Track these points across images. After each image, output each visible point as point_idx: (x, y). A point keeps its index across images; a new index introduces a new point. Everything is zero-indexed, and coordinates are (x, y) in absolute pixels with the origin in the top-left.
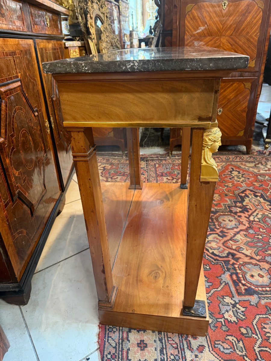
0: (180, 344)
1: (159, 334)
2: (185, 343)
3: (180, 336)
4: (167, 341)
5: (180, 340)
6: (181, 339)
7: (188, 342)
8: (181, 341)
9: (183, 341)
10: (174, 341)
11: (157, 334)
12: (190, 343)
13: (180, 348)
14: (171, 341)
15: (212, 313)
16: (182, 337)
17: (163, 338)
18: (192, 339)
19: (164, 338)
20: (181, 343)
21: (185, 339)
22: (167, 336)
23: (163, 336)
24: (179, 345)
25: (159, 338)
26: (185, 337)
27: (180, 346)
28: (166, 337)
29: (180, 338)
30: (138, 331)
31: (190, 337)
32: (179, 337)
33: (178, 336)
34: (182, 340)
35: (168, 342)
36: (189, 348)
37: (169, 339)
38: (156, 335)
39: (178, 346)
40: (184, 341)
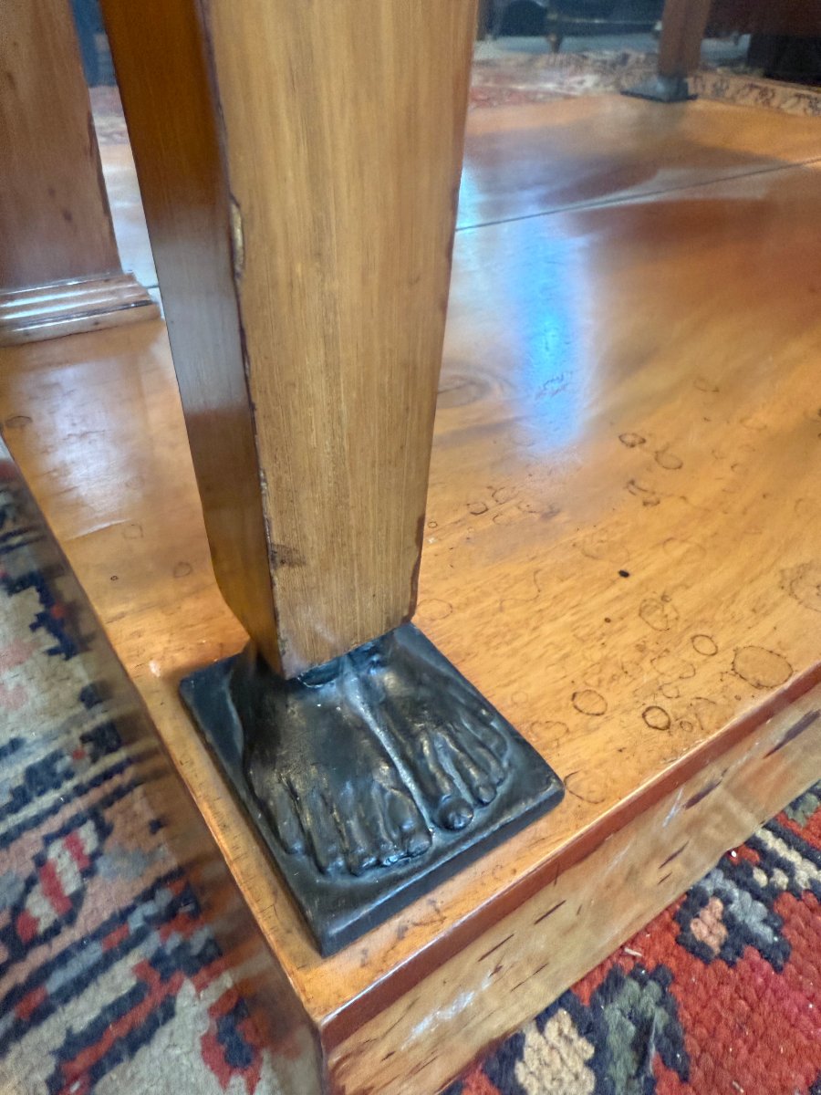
0: (80, 946)
1: (85, 739)
2: (122, 977)
3: (164, 897)
4: (54, 823)
5: (124, 915)
6: (135, 922)
7: (148, 1003)
8: (115, 937)
9: (126, 948)
10: (88, 872)
11: (88, 727)
12: (137, 1041)
13: (44, 972)
14: (78, 855)
15: (673, 1039)
16: (169, 916)
17: (68, 785)
18: (204, 1026)
19: (80, 791)
20: (95, 952)
21: (157, 960)
22: (108, 802)
23: (94, 771)
24: (59, 944)
25: (56, 757)
26: (183, 948)
27: (63, 958)
28: (95, 795)
29: (149, 909)
30: (41, 621)
31: (211, 995)
32: (148, 896)
33: (160, 882)
34: (141, 936)
35: (48, 840)
36: (82, 1061)
37: (87, 835)
38: (75, 721)
39: (54, 931)
40: (133, 959)
